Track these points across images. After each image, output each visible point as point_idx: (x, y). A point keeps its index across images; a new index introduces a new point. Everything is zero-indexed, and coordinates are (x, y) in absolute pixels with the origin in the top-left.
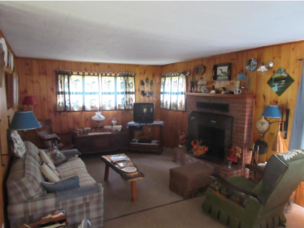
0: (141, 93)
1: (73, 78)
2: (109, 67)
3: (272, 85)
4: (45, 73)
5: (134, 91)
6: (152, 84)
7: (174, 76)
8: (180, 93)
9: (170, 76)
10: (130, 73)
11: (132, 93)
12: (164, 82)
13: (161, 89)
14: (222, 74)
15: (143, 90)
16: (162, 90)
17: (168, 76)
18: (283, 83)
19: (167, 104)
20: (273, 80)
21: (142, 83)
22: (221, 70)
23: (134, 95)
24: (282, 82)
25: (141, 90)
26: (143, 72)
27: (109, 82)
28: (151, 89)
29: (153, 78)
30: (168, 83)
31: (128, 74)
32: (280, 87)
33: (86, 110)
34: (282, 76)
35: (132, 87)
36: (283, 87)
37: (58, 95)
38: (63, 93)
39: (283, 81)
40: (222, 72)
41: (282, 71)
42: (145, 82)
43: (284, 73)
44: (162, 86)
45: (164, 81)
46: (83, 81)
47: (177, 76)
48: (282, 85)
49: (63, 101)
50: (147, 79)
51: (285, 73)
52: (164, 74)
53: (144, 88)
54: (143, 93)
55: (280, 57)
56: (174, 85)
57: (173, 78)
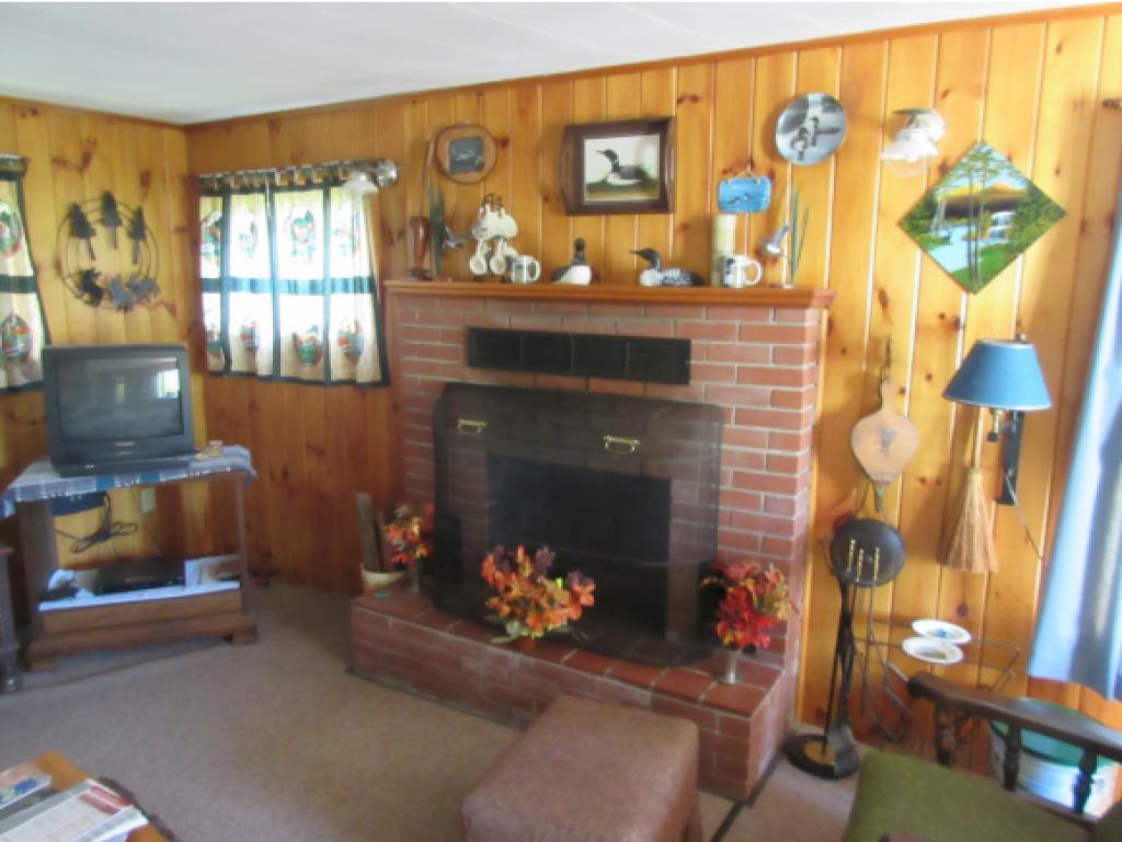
0: (70, 282)
3: (932, 234)
5: (28, 271)
6: (138, 231)
7: (292, 187)
8: (339, 286)
9: (262, 190)
11: (20, 285)
12: (223, 224)
13: (203, 260)
14: (615, 180)
15: (86, 264)
16: (209, 269)
17: (246, 190)
18: (998, 228)
19: (251, 350)
20: (941, 210)
21: (79, 226)
22: (610, 155)
23: (32, 299)
24: (995, 223)
25: (70, 268)
26: (73, 155)
28: (135, 261)
29: (145, 196)
30: (253, 228)
32: (982, 245)
34: (994, 191)
35: (17, 248)
36: (999, 248)
39: (1002, 215)
40: (616, 169)
41: (992, 165)
42: (93, 217)
43: (1004, 172)
44: (208, 248)
45: (218, 214)
47: (309, 186)
48: (993, 235)
50: (108, 203)
51: (1010, 175)
52: (219, 175)
53: (93, 257)
54: (89, 286)
55: (980, 91)
56: (294, 237)
57: (284, 200)
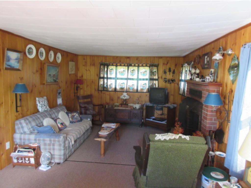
0: (163, 80)
1: (110, 67)
2: (137, 59)
4: (94, 65)
5: (157, 78)
6: (174, 73)
10: (154, 64)
11: (156, 80)
15: (165, 77)
16: (180, 78)
18: (235, 71)
19: (182, 90)
21: (165, 72)
23: (157, 81)
25: (163, 77)
26: (166, 63)
27: (133, 70)
28: (173, 77)
29: (175, 68)
31: (153, 64)
33: (117, 90)
35: (156, 75)
37: (100, 79)
38: (103, 78)
42: (167, 71)
46: (116, 70)
49: (103, 84)
50: (170, 69)
